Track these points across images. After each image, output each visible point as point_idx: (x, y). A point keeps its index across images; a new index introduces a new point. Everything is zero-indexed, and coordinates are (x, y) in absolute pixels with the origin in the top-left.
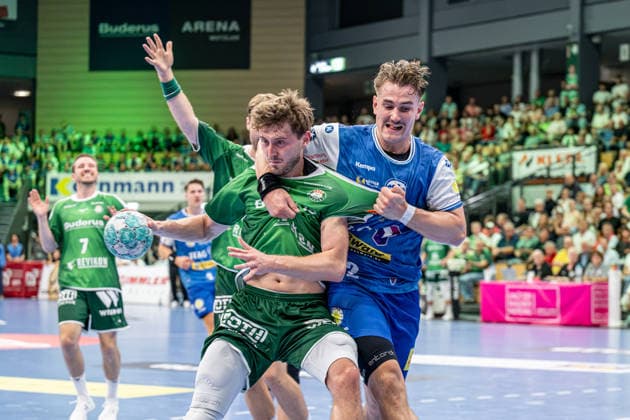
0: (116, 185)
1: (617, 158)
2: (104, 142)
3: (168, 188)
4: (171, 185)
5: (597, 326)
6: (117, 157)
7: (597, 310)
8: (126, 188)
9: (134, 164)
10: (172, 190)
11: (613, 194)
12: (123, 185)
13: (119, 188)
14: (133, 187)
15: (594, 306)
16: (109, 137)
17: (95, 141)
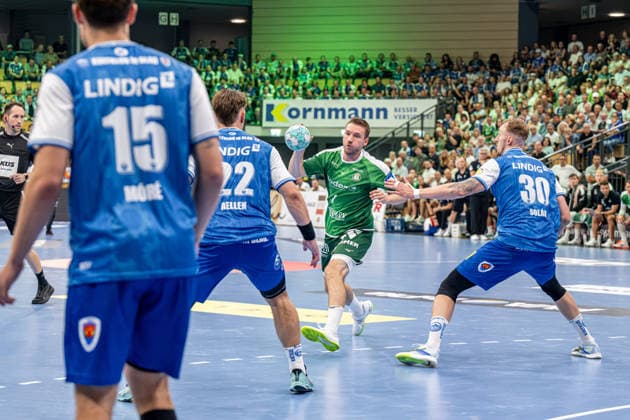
0: (330, 110)
2: (319, 68)
3: (382, 113)
4: (385, 110)
6: (331, 83)
8: (340, 113)
9: (348, 90)
10: (385, 117)
12: (337, 111)
13: (333, 113)
14: (347, 113)
16: (324, 64)
17: (309, 67)
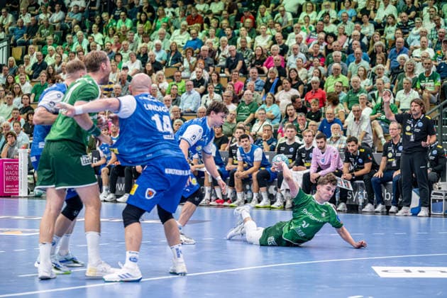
1: (26, 52)
5: (8, 196)
7: (8, 183)
11: (23, 83)
15: (6, 179)
